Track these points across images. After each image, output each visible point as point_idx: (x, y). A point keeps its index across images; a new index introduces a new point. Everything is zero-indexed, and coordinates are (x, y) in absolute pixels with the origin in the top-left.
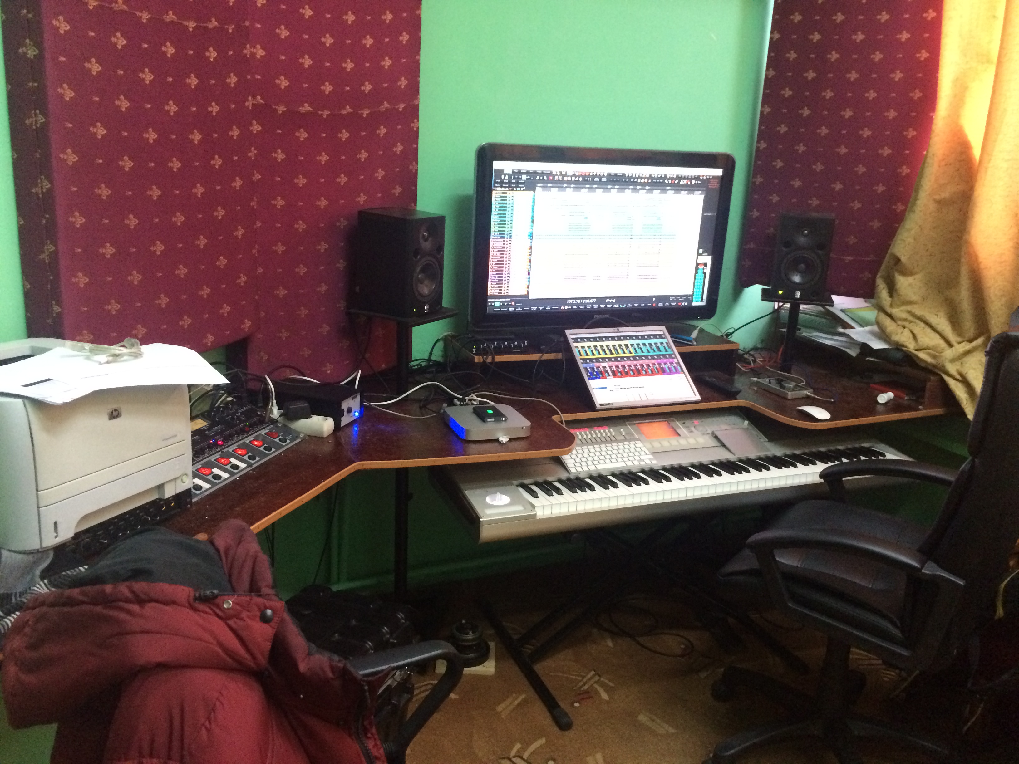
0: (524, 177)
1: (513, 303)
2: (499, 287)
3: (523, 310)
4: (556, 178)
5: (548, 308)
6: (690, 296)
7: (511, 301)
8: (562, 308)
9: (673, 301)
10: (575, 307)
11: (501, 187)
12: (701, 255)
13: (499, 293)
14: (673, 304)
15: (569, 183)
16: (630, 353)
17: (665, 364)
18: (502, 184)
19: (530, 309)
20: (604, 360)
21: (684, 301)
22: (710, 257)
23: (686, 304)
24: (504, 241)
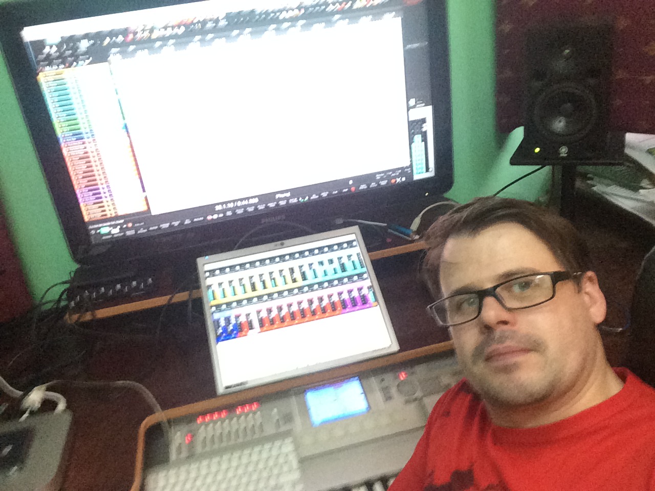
0: (84, 45)
1: (130, 225)
2: (100, 207)
3: (148, 231)
4: (139, 36)
5: (187, 222)
6: (407, 167)
7: (125, 223)
8: (209, 218)
9: (382, 179)
10: (229, 213)
11: (50, 64)
12: (414, 107)
13: (102, 216)
14: (383, 183)
15: (164, 39)
16: (294, 281)
18: (49, 60)
19: (159, 229)
20: (249, 301)
21: (401, 175)
22: (430, 108)
23: (404, 179)
24: (84, 143)
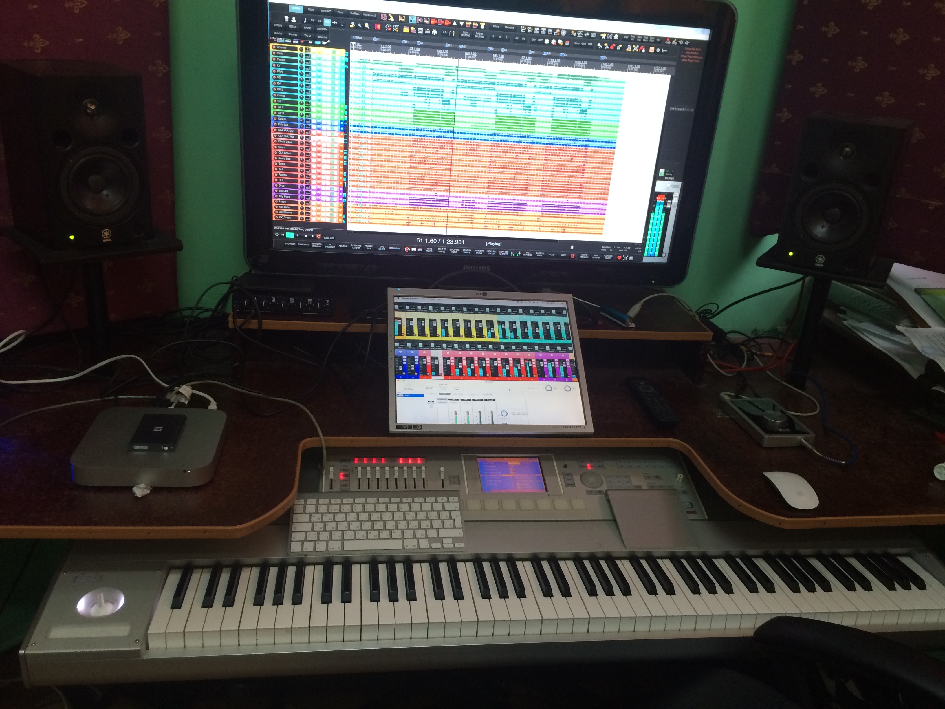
0: (327, 22)
1: (319, 236)
2: (292, 208)
3: (337, 247)
4: (388, 27)
5: (382, 248)
6: (638, 245)
7: (315, 232)
8: (407, 249)
9: (608, 252)
10: (429, 250)
11: (285, 36)
12: (662, 179)
13: (292, 218)
14: (607, 257)
15: (411, 36)
16: (493, 336)
17: (550, 361)
18: (285, 31)
19: (350, 248)
20: (438, 345)
21: (629, 253)
22: (679, 183)
23: (631, 258)
24: (296, 132)
